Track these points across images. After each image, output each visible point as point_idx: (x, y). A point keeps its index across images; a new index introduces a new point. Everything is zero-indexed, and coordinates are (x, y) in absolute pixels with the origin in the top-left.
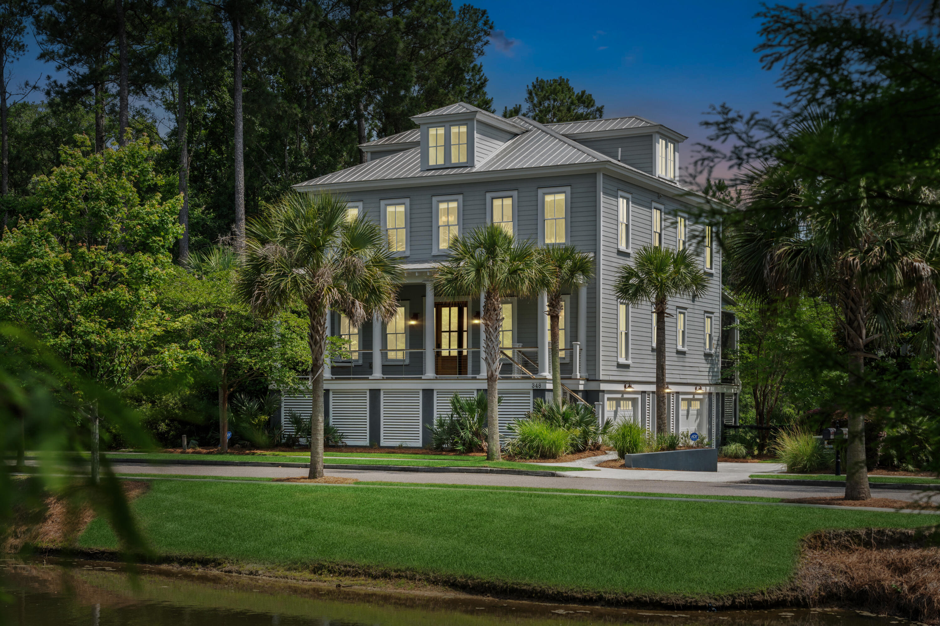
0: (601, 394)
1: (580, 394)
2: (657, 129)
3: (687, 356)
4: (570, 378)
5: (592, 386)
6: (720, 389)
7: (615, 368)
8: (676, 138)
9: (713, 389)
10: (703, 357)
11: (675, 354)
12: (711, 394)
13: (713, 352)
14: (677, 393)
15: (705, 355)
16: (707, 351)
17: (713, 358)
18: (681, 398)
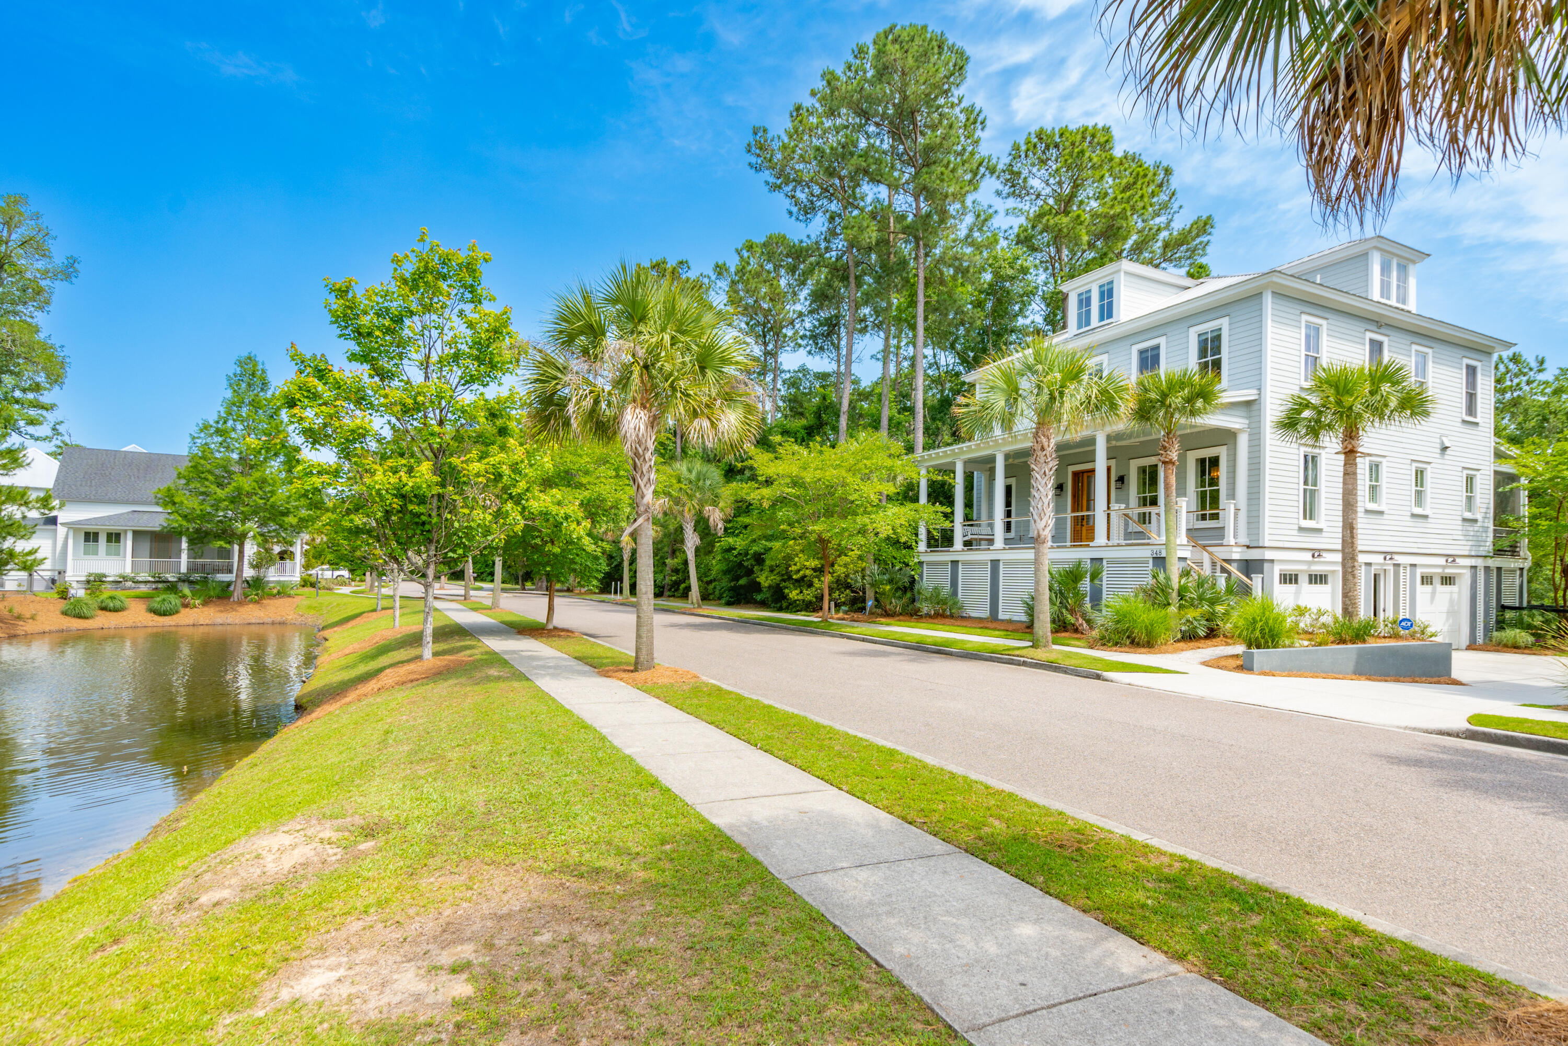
0: (1266, 566)
1: (1235, 565)
2: (1374, 243)
3: (1430, 520)
4: (1222, 545)
5: (1253, 555)
6: (1494, 563)
7: (1296, 533)
8: (1411, 257)
9: (1480, 562)
10: (1460, 523)
11: (1409, 518)
12: (1475, 567)
13: (1479, 516)
14: (1412, 565)
15: (1465, 520)
16: (1468, 515)
17: (1479, 524)
18: (1419, 572)
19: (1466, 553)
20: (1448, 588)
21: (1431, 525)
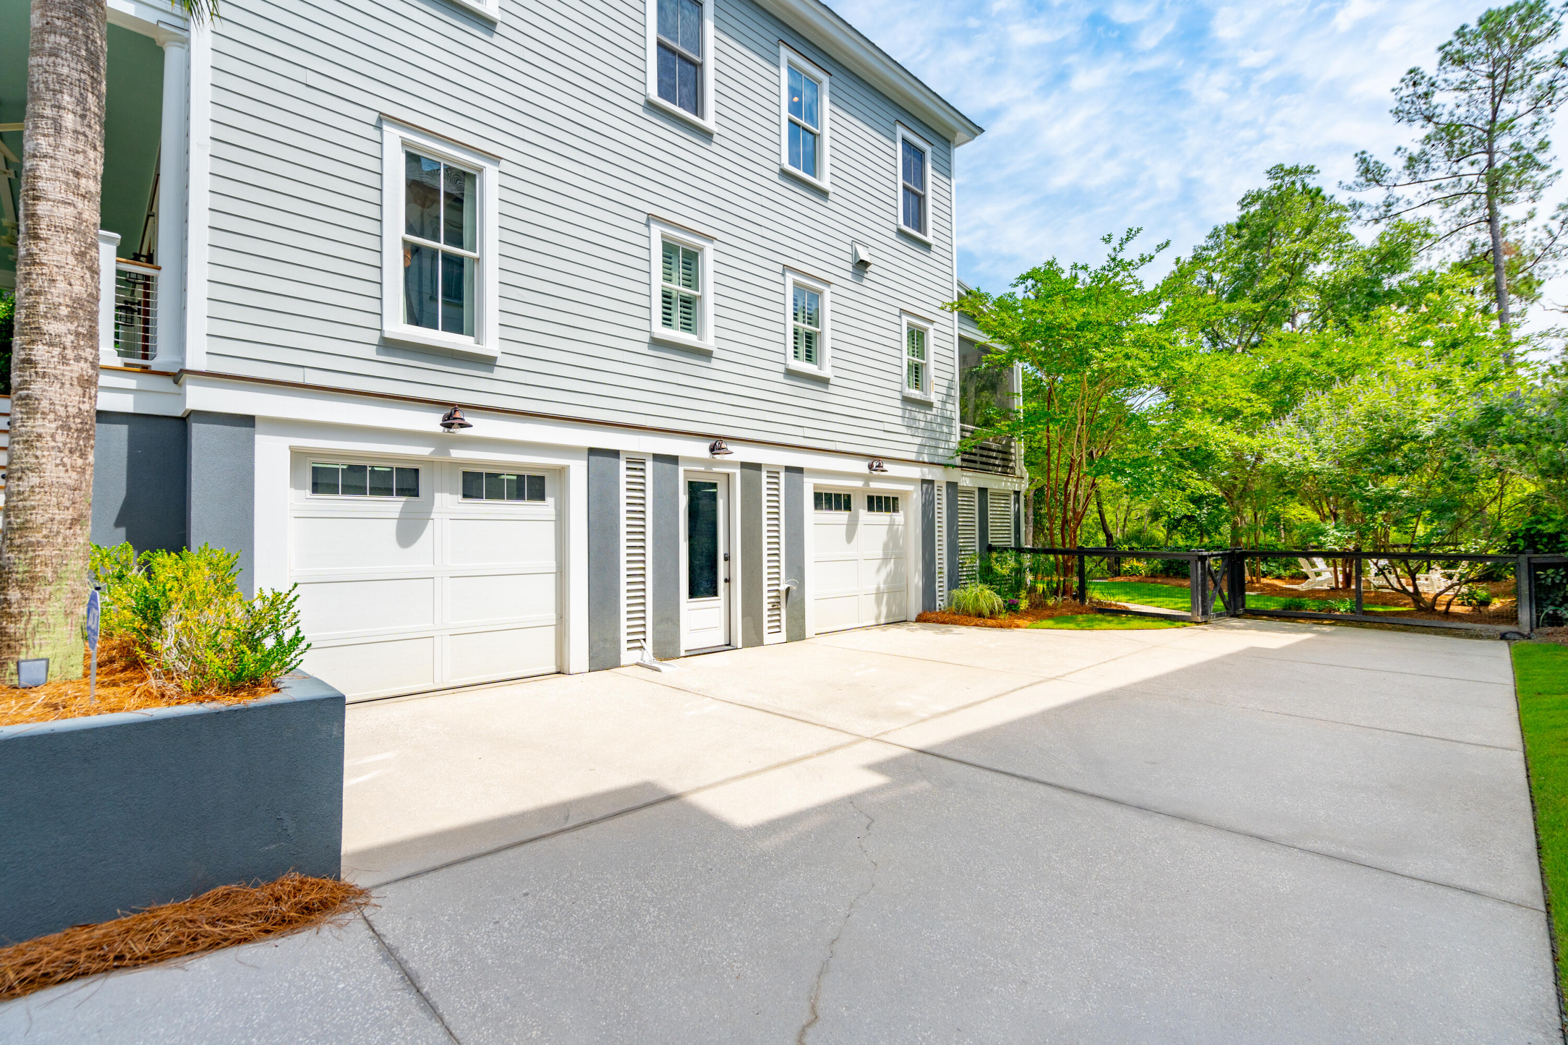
3: (833, 389)
6: (965, 478)
9: (936, 475)
10: (898, 404)
11: (780, 378)
12: (931, 482)
13: (933, 398)
14: (788, 469)
15: (906, 400)
16: (915, 393)
17: (934, 411)
18: (809, 486)
19: (913, 457)
20: (883, 517)
21: (834, 398)
